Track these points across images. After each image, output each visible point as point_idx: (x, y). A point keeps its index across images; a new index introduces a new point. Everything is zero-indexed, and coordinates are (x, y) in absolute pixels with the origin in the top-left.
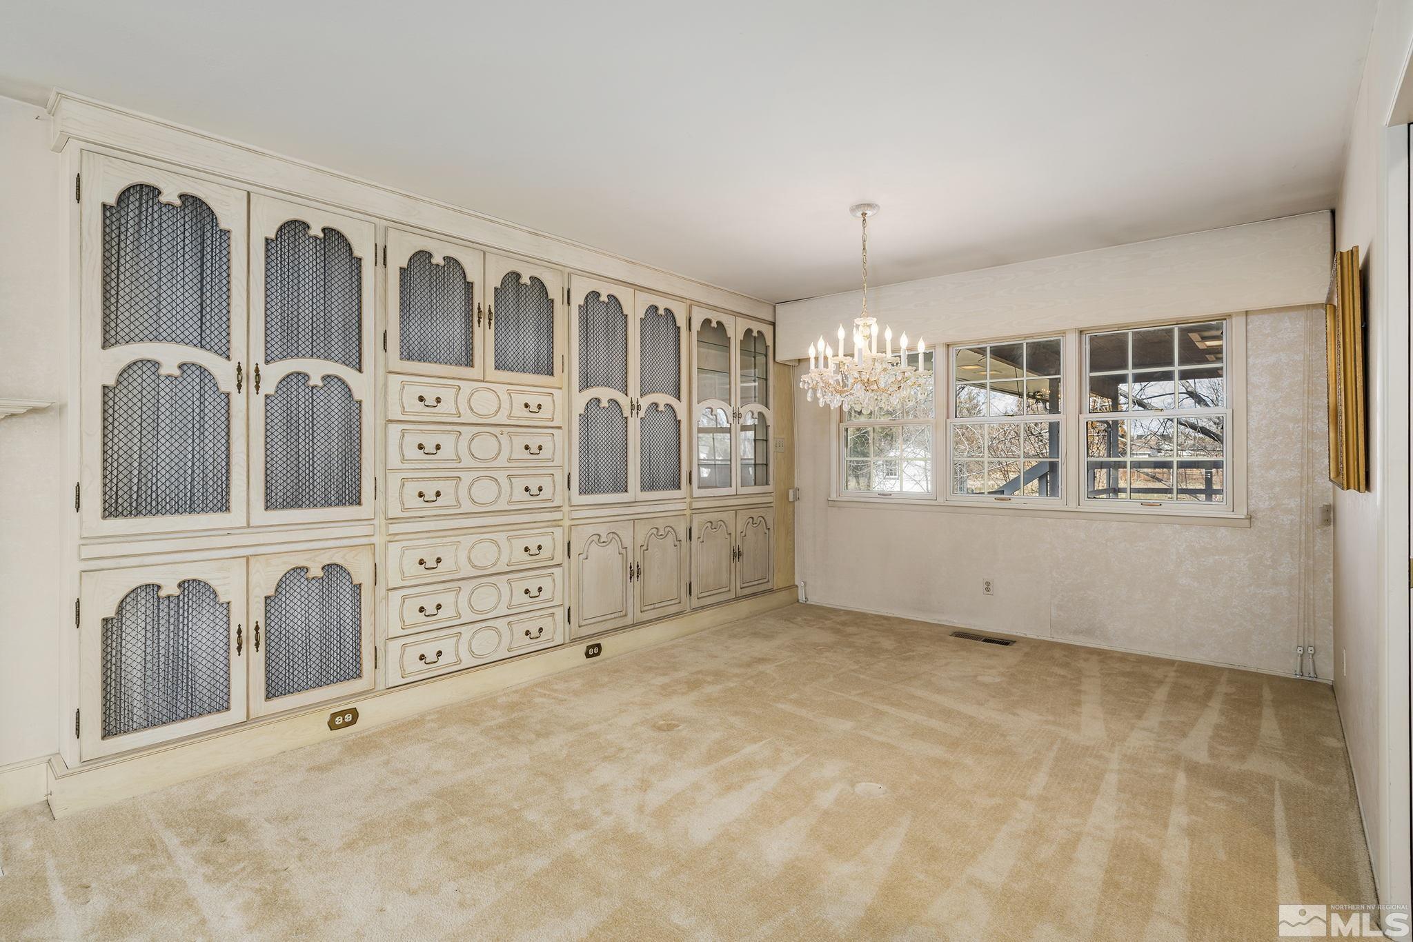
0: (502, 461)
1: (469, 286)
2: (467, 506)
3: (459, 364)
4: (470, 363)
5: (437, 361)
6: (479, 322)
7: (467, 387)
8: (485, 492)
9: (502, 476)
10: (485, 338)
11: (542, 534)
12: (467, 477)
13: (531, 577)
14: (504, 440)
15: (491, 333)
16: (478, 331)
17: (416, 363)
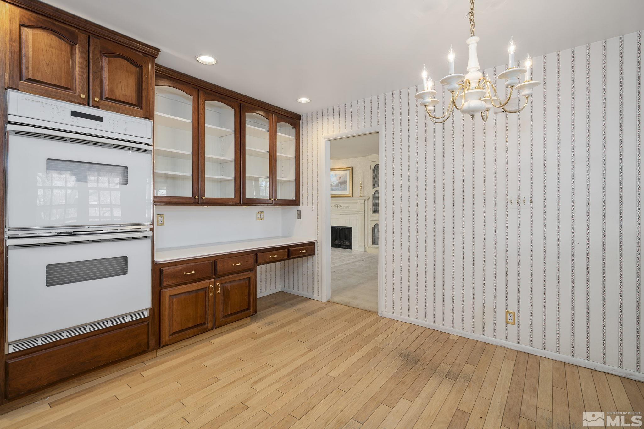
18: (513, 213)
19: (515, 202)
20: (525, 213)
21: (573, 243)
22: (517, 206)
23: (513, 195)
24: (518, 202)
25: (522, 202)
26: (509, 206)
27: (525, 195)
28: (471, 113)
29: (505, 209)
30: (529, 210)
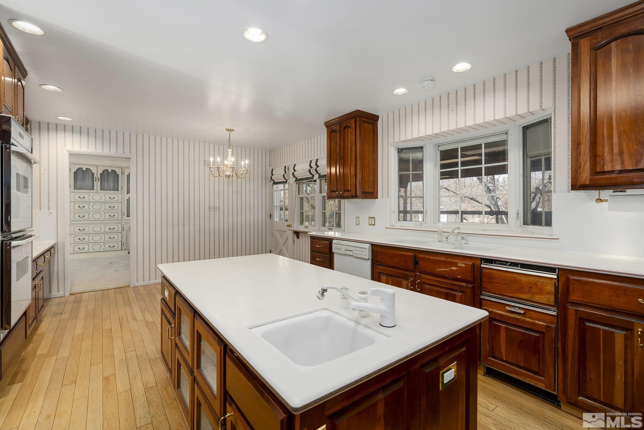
0: (102, 209)
1: (93, 174)
2: (92, 219)
3: (90, 190)
4: (93, 189)
5: (85, 189)
6: (96, 181)
7: (92, 195)
8: (97, 216)
9: (102, 213)
10: (97, 184)
11: (115, 226)
12: (92, 213)
13: (111, 235)
14: (103, 206)
15: (99, 183)
16: (95, 183)
17: (79, 190)
18: (212, 213)
19: (213, 208)
20: (217, 213)
21: (233, 225)
22: (213, 210)
23: (212, 206)
24: (214, 208)
25: (215, 208)
26: (211, 210)
27: (217, 205)
28: (228, 176)
29: (208, 212)
30: (218, 212)
